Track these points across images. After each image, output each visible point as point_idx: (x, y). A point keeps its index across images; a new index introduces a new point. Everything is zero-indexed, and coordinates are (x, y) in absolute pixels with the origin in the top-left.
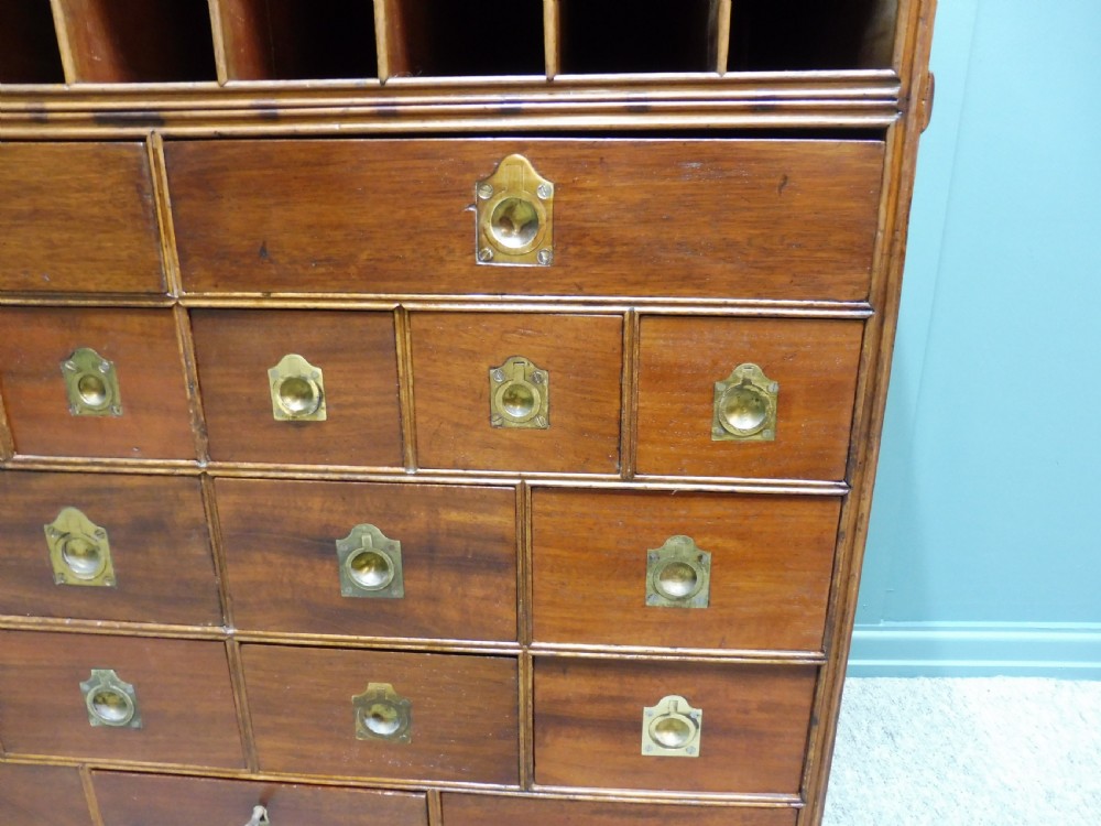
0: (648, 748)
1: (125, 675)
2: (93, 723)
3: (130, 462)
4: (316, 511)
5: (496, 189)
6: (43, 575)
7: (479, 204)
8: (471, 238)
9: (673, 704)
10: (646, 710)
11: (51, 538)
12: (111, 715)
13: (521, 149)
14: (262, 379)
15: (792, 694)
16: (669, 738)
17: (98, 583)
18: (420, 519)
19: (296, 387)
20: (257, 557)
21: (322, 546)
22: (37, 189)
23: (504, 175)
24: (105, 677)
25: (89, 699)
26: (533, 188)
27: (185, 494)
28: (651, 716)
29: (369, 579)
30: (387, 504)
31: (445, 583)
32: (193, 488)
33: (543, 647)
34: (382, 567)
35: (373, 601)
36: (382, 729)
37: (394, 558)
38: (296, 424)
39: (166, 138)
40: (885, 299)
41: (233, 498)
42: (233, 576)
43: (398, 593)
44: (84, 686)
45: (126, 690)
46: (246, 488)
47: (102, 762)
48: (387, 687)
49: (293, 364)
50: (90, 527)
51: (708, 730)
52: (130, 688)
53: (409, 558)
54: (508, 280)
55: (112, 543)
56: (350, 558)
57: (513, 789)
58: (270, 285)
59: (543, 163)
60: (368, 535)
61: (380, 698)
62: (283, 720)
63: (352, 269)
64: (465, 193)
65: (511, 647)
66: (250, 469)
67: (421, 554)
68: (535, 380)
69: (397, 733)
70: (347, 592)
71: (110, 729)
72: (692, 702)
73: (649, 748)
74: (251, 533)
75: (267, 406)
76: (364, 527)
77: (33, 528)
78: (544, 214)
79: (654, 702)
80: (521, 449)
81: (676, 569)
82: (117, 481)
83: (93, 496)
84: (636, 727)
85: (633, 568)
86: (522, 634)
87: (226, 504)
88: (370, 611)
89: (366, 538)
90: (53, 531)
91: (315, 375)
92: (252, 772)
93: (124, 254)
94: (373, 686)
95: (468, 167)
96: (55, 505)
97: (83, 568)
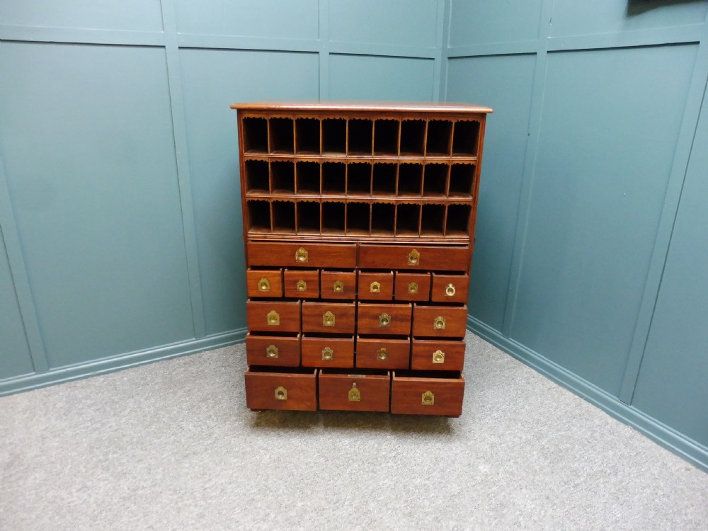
0: (434, 361)
2: (323, 359)
4: (376, 312)
5: (411, 254)
7: (408, 256)
8: (406, 261)
9: (439, 352)
11: (324, 317)
12: (328, 357)
13: (415, 248)
14: (369, 286)
15: (462, 349)
16: (438, 359)
17: (331, 326)
18: (395, 312)
19: (375, 287)
20: (364, 319)
21: (376, 317)
22: (338, 252)
23: (412, 252)
24: (327, 349)
25: (323, 354)
26: (417, 254)
27: (352, 309)
28: (435, 355)
29: (385, 323)
31: (398, 323)
34: (387, 321)
35: (385, 327)
36: (383, 358)
37: (389, 319)
38: (374, 293)
41: (361, 309)
42: (359, 322)
43: (389, 326)
44: (323, 351)
46: (364, 307)
48: (385, 349)
49: (375, 283)
50: (332, 315)
51: (446, 357)
52: (332, 351)
53: (392, 319)
55: (336, 318)
56: (381, 319)
60: (385, 315)
61: (383, 352)
63: (387, 265)
64: (406, 255)
67: (394, 319)
68: (416, 285)
69: (385, 359)
70: (380, 326)
71: (326, 360)
74: (364, 315)
75: (369, 290)
77: (321, 315)
78: (418, 258)
79: (435, 352)
80: (412, 297)
81: (440, 322)
83: (334, 309)
84: (431, 357)
85: (432, 322)
91: (379, 285)
94: (382, 349)
95: (407, 251)
96: (326, 311)
97: (329, 323)
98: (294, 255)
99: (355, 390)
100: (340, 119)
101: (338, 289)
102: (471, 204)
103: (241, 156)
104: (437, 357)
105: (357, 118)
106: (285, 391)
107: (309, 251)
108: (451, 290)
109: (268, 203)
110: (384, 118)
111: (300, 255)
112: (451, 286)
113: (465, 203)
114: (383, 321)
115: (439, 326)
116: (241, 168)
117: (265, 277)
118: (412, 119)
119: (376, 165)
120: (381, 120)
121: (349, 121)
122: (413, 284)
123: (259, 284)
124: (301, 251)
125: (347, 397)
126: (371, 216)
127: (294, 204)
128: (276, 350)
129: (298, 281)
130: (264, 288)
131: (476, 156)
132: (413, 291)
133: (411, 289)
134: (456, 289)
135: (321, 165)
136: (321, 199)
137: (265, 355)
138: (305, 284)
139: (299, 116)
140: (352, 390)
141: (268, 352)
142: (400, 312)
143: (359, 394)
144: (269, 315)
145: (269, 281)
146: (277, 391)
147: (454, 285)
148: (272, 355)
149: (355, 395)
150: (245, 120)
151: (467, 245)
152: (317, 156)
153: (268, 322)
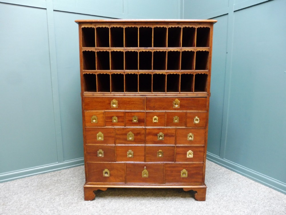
0: (188, 157)
1: (132, 151)
2: (128, 157)
3: (138, 127)
4: (156, 131)
5: (175, 102)
6: (126, 139)
7: (173, 103)
8: (173, 106)
9: (190, 151)
10: (187, 152)
12: (130, 156)
13: (177, 98)
14: (152, 119)
15: (202, 149)
16: (190, 155)
17: (132, 140)
18: (166, 132)
19: (155, 119)
20: (149, 136)
21: (156, 135)
22: (134, 101)
23: (176, 100)
24: (130, 151)
25: (128, 154)
26: (178, 102)
27: (143, 130)
28: (188, 153)
30: (163, 130)
31: (168, 138)
32: (144, 129)
33: (178, 145)
34: (162, 137)
35: (161, 141)
36: (160, 156)
37: (163, 136)
38: (155, 123)
39: (146, 97)
40: (208, 111)
41: (148, 130)
42: (147, 138)
43: (163, 140)
44: (128, 152)
46: (149, 129)
48: (161, 150)
49: (155, 117)
50: (132, 134)
51: (194, 154)
52: (133, 152)
54: (175, 109)
55: (134, 135)
57: (173, 163)
58: (154, 110)
61: (160, 152)
62: (149, 155)
63: (162, 108)
64: (172, 102)
65: (174, 145)
66: (150, 127)
67: (166, 135)
68: (177, 118)
69: (161, 156)
70: (158, 140)
71: (130, 158)
72: (192, 151)
74: (149, 134)
75: (152, 121)
77: (126, 134)
78: (179, 104)
79: (188, 151)
80: (176, 125)
81: (191, 136)
82: (136, 129)
83: (133, 130)
84: (186, 154)
85: (186, 136)
86: (175, 144)
87: (147, 131)
89: (161, 134)
90: (128, 134)
91: (157, 118)
92: (145, 162)
93: (141, 107)
94: (159, 150)
95: (173, 100)
96: (129, 131)
97: (130, 138)
98: (110, 104)
99: (145, 171)
100: (135, 27)
101: (135, 121)
102: (208, 74)
103: (80, 49)
104: (189, 154)
105: (144, 26)
106: (108, 172)
107: (118, 101)
108: (197, 120)
109: (95, 75)
110: (158, 26)
111: (113, 104)
112: (197, 117)
113: (204, 73)
114: (159, 137)
115: (190, 138)
116: (80, 55)
117: (95, 115)
118: (173, 26)
119: (154, 52)
120: (157, 27)
121: (139, 28)
122: (176, 117)
123: (92, 119)
124: (114, 101)
125: (141, 175)
126: (152, 81)
127: (109, 75)
128: (103, 152)
129: (113, 116)
130: (94, 121)
131: (209, 47)
132: (176, 121)
133: (175, 120)
134: (200, 119)
135: (124, 53)
136: (124, 72)
137: (97, 155)
138: (116, 118)
139: (112, 26)
140: (144, 171)
141: (98, 153)
142: (169, 132)
143: (148, 173)
144: (98, 134)
145: (97, 117)
146: (104, 172)
147: (198, 117)
148: (100, 155)
149: (145, 174)
150: (83, 29)
151: (206, 97)
152: (122, 48)
153: (97, 138)
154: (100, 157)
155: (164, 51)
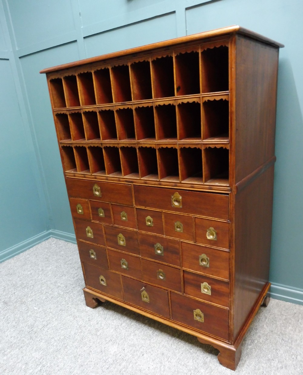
1: (127, 261)
2: (122, 267)
3: (128, 228)
4: (152, 240)
5: (174, 197)
6: (116, 243)
7: (172, 198)
8: (170, 202)
9: (206, 284)
11: (118, 238)
12: (124, 267)
13: (177, 191)
14: (145, 219)
16: (206, 291)
17: (124, 245)
18: (166, 244)
19: (149, 221)
20: (144, 245)
21: (152, 245)
22: (119, 190)
23: (175, 195)
24: (124, 260)
25: (122, 263)
26: (179, 197)
27: (135, 234)
28: (202, 285)
29: (159, 252)
30: (161, 241)
31: (169, 255)
33: (184, 269)
35: (159, 255)
36: (161, 278)
37: (162, 249)
38: (149, 226)
39: (134, 185)
42: (141, 248)
43: (163, 255)
44: (121, 261)
45: (126, 263)
46: (142, 235)
47: (123, 274)
48: (162, 270)
49: (149, 217)
50: (123, 237)
51: (212, 290)
53: (164, 250)
54: (176, 209)
55: (126, 240)
56: (156, 248)
57: (181, 294)
58: (146, 206)
59: (180, 194)
60: (159, 245)
61: (161, 272)
62: (147, 273)
63: (156, 205)
64: (170, 197)
65: (179, 267)
66: (143, 232)
67: (166, 249)
68: (180, 225)
69: (163, 279)
70: (156, 253)
71: (124, 269)
72: (209, 284)
73: (202, 291)
74: (143, 242)
75: (146, 223)
76: (158, 243)
77: (116, 236)
78: (181, 201)
79: (203, 283)
80: (179, 235)
81: (204, 260)
82: (127, 231)
83: (124, 232)
84: (200, 287)
85: (197, 258)
86: (181, 266)
87: (141, 237)
88: (158, 257)
90: (118, 236)
91: (152, 219)
92: (143, 281)
93: (128, 199)
94: (160, 270)
95: (170, 193)
96: (119, 233)
97: (122, 243)
98: (92, 190)
99: (145, 293)
100: (105, 68)
101: (124, 218)
103: (53, 112)
104: (204, 288)
105: (117, 65)
106: (105, 280)
107: (100, 187)
108: (211, 234)
110: (137, 61)
111: (96, 190)
112: (212, 229)
113: (221, 145)
115: (204, 263)
117: (79, 203)
118: (160, 57)
119: (136, 110)
120: (135, 63)
121: (111, 69)
122: (179, 223)
123: (77, 208)
124: (96, 186)
125: (141, 297)
126: (138, 159)
127: (86, 148)
128: (95, 253)
129: (99, 208)
130: (80, 211)
131: (228, 90)
132: (179, 229)
133: (177, 227)
134: (216, 233)
135: (98, 113)
136: (102, 144)
137: (90, 256)
139: (80, 72)
140: (143, 293)
141: (90, 253)
142: (170, 245)
143: (148, 297)
144: (87, 229)
145: (83, 206)
146: (100, 278)
147: (215, 229)
148: (93, 257)
149: (145, 297)
150: (51, 81)
151: (228, 194)
152: (94, 106)
153: (87, 235)
154: (93, 259)
155: (150, 105)
